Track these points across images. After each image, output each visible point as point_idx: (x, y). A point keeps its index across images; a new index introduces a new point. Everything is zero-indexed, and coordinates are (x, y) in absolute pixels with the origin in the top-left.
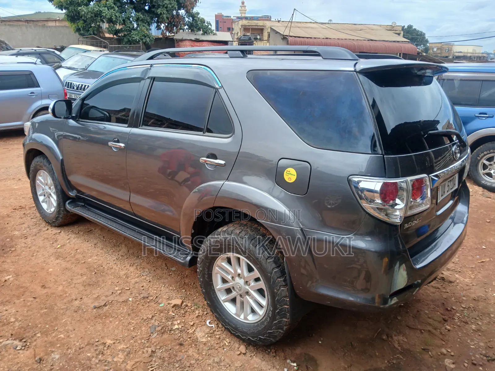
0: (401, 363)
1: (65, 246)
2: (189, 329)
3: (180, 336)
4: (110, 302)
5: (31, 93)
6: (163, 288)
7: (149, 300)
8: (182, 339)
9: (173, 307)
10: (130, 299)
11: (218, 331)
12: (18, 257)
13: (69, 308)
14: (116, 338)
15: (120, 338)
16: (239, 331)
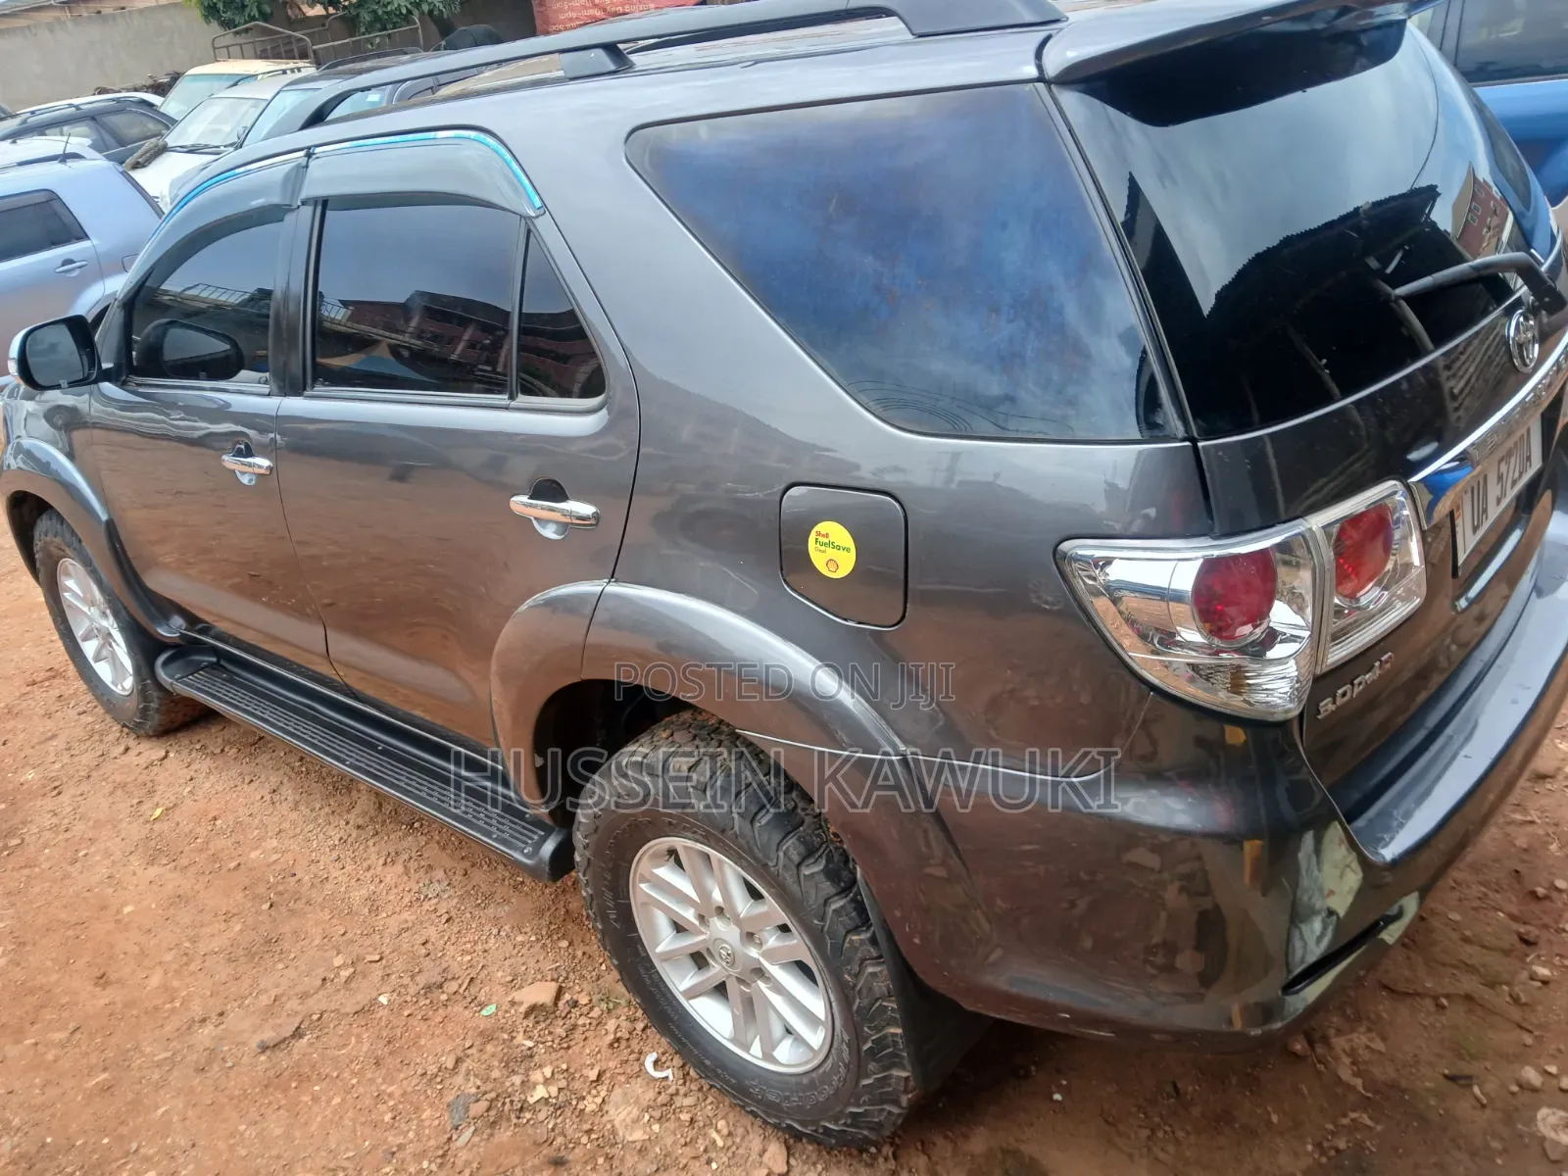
0: (1368, 1143)
1: (177, 811)
2: (584, 1098)
3: (553, 1129)
4: (315, 1017)
5: (63, 265)
6: (492, 940)
7: (444, 997)
8: (560, 1140)
9: (527, 1015)
10: (383, 1000)
11: (685, 1095)
12: (26, 872)
13: (179, 1059)
14: (332, 1166)
15: (346, 1164)
16: (752, 1099)
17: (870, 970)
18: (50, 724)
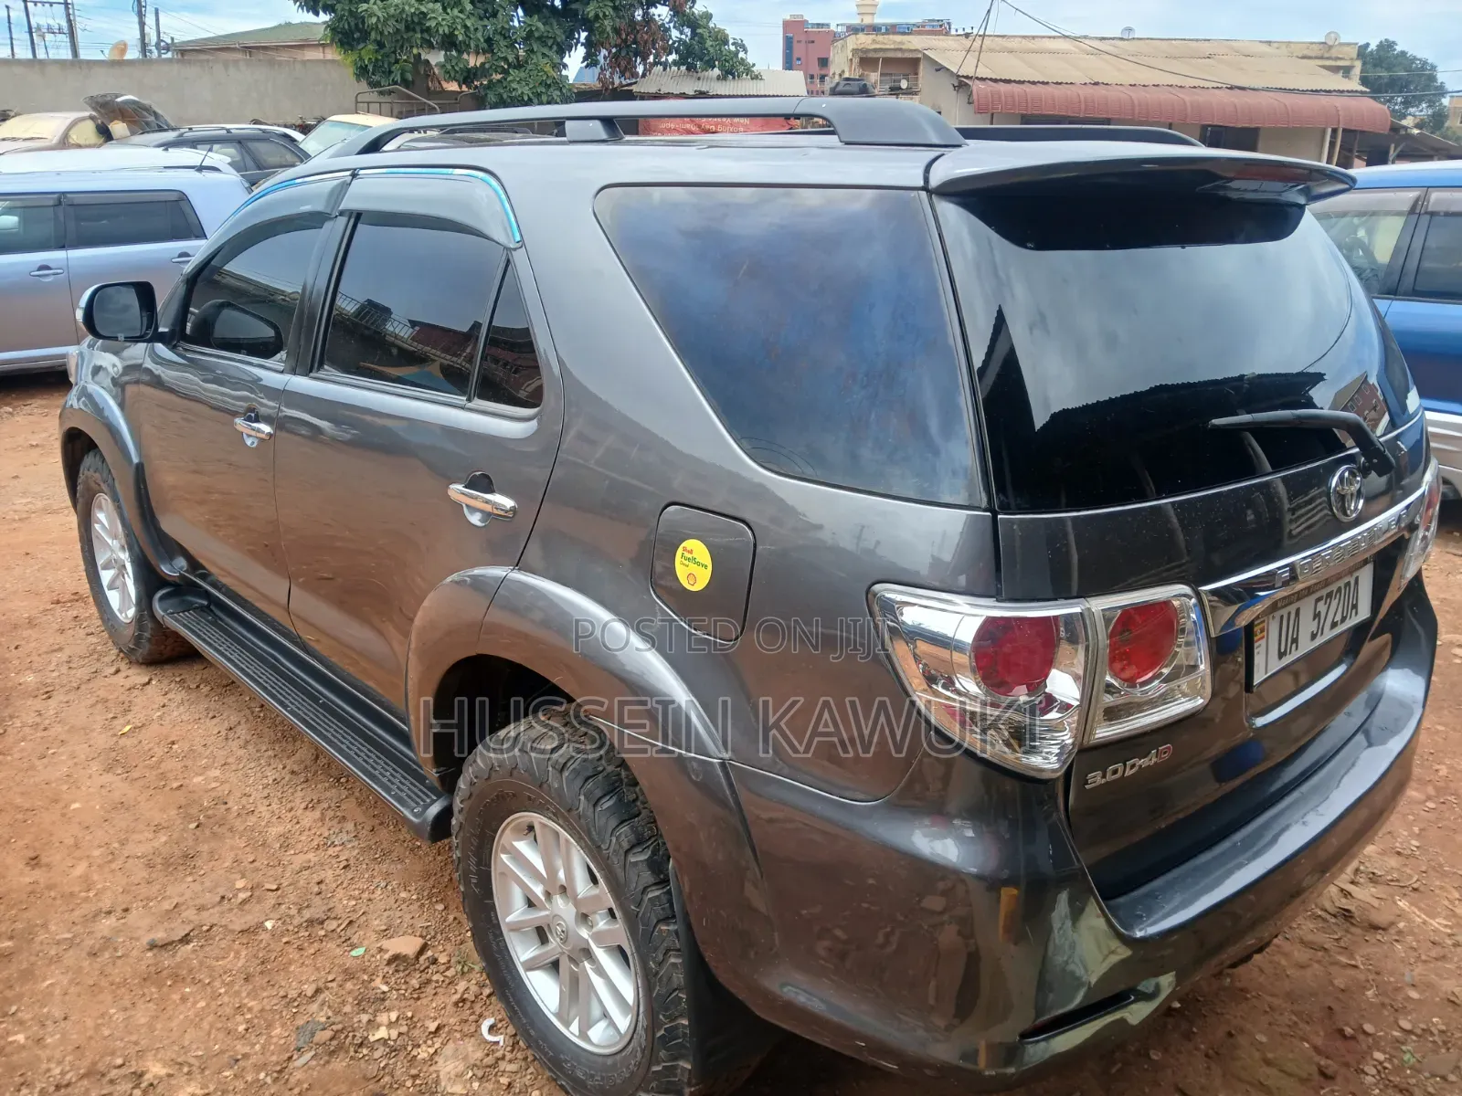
1: (144, 731)
2: (419, 1046)
3: (384, 1068)
4: (205, 928)
5: (179, 256)
6: (379, 892)
7: (322, 933)
8: (387, 1079)
9: (389, 962)
10: (269, 925)
11: (510, 1061)
13: (78, 941)
14: (179, 1060)
15: (192, 1061)
16: (564, 1074)
17: (673, 960)
18: (60, 639)
